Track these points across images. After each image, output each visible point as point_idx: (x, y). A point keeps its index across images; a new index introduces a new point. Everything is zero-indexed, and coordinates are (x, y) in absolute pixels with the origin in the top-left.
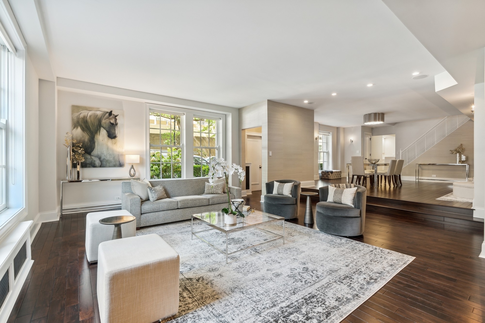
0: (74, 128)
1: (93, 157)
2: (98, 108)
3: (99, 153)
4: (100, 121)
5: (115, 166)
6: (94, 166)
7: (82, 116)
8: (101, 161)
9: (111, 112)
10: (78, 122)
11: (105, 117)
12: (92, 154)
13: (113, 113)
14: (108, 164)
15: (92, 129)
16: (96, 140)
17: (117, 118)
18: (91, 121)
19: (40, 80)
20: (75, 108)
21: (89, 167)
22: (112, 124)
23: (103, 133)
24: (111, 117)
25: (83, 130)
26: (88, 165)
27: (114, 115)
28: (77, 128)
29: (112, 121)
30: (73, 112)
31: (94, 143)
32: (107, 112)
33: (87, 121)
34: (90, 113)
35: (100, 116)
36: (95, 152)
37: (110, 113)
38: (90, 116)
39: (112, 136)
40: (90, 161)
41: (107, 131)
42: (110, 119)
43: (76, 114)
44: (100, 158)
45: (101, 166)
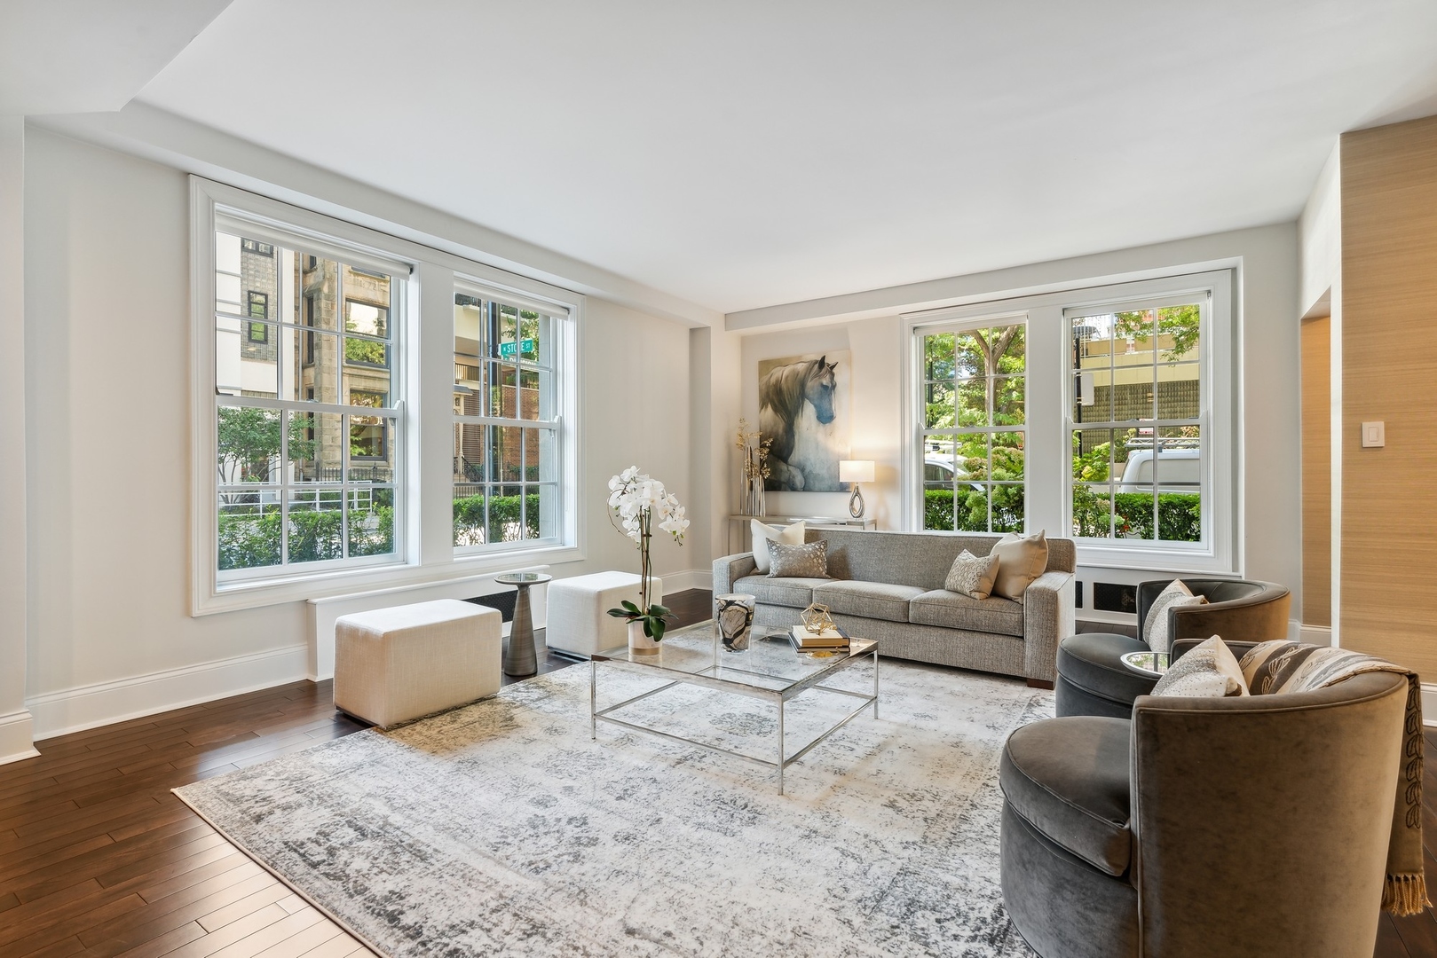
0: (762, 408)
1: (791, 468)
2: (801, 357)
3: (801, 458)
4: (803, 385)
5: (830, 490)
6: (794, 489)
7: (773, 380)
8: (805, 478)
9: (824, 358)
10: (768, 394)
11: (812, 373)
12: (789, 460)
13: (826, 361)
14: (817, 485)
15: (789, 406)
16: (796, 430)
17: (834, 370)
18: (788, 388)
19: (693, 331)
20: (765, 366)
21: (785, 490)
22: (825, 387)
23: (809, 411)
24: (824, 370)
25: (775, 410)
26: (783, 486)
27: (828, 365)
28: (767, 407)
29: (825, 381)
30: (761, 374)
31: (793, 436)
32: (816, 362)
33: (780, 389)
34: (787, 371)
35: (803, 374)
36: (796, 456)
37: (822, 363)
38: (787, 377)
39: (825, 417)
40: (787, 475)
41: (815, 406)
42: (820, 377)
43: (765, 378)
44: (803, 470)
45: (806, 489)
